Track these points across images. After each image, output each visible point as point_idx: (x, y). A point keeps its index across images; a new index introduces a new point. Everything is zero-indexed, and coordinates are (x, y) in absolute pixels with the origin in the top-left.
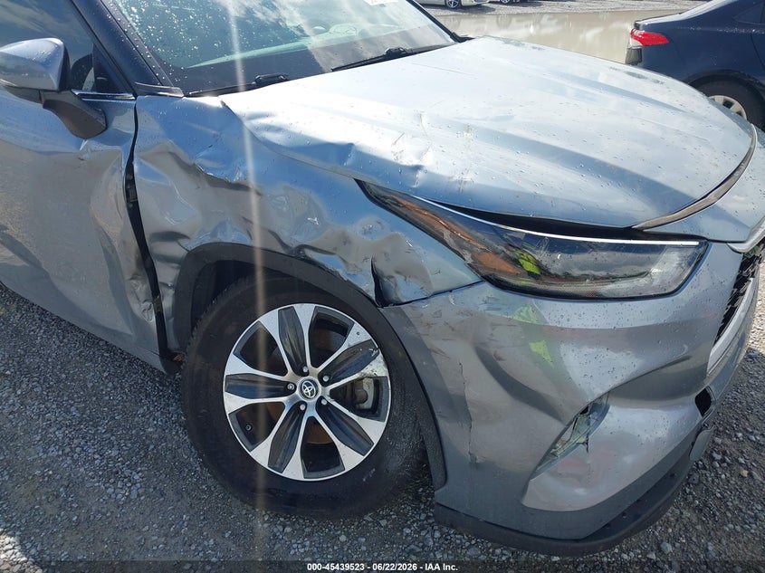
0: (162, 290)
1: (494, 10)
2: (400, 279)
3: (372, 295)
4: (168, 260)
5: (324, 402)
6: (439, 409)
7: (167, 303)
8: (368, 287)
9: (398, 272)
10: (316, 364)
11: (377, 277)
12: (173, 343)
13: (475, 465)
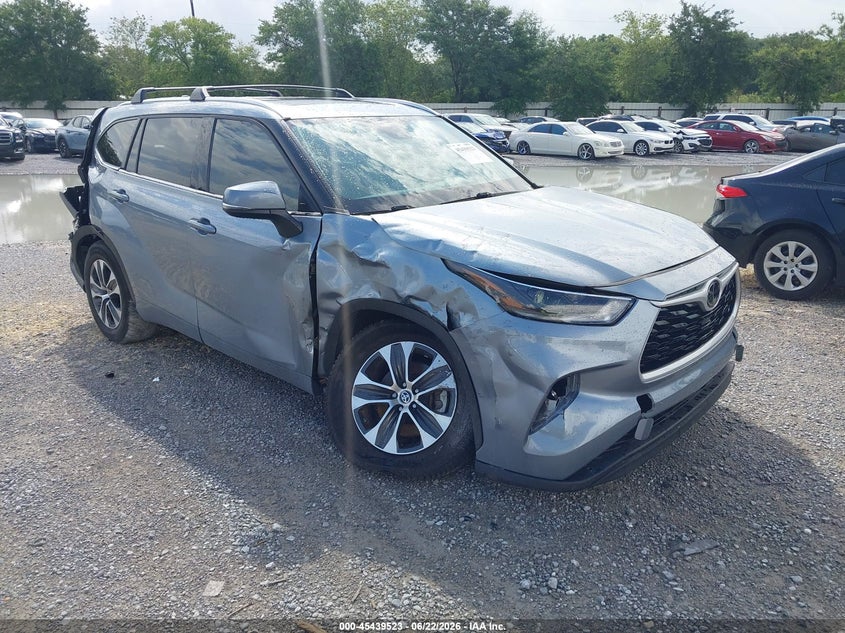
0: (321, 332)
1: (629, 161)
2: (461, 314)
3: (446, 324)
4: (328, 311)
5: (414, 406)
6: (479, 390)
7: (322, 341)
8: (443, 318)
9: (461, 310)
10: (411, 380)
11: (449, 314)
12: (321, 370)
13: (498, 426)
